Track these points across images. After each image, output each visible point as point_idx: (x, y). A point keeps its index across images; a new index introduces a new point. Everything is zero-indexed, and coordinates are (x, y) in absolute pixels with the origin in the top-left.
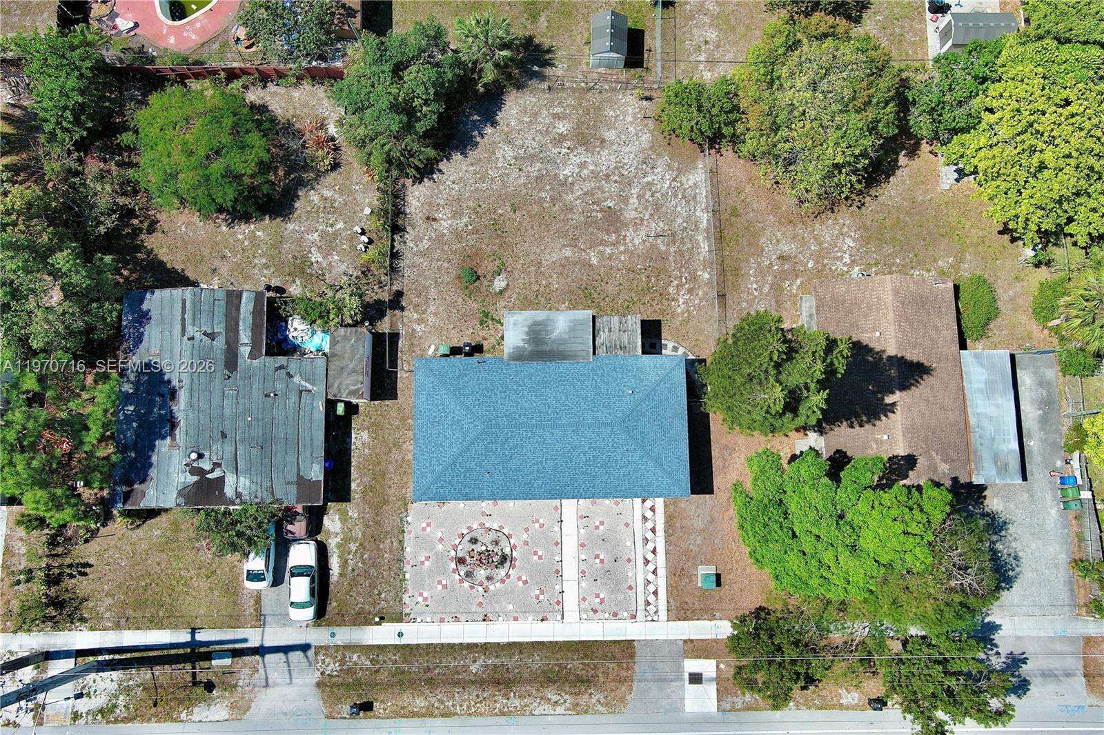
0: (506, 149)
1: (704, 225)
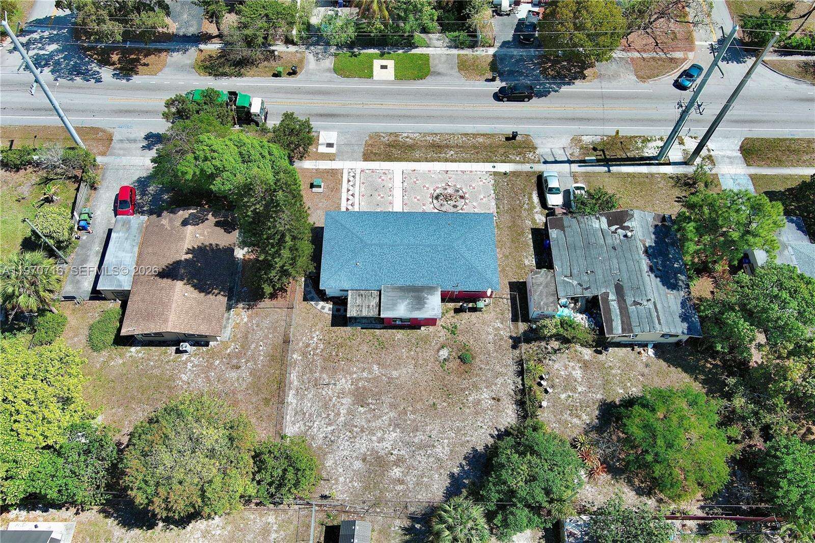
0: (442, 454)
1: (292, 392)
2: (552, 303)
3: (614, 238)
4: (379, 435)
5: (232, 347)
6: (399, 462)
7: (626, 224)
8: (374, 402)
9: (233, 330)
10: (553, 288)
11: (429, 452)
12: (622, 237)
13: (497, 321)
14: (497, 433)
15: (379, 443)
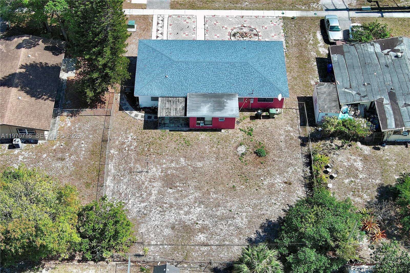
0: (241, 224)
1: (110, 178)
2: (334, 107)
3: (386, 59)
4: (186, 209)
5: (58, 144)
6: (204, 229)
7: (396, 48)
8: (181, 185)
9: (59, 132)
10: (335, 96)
11: (230, 222)
12: (393, 58)
13: (288, 126)
14: (288, 208)
15: (186, 215)
